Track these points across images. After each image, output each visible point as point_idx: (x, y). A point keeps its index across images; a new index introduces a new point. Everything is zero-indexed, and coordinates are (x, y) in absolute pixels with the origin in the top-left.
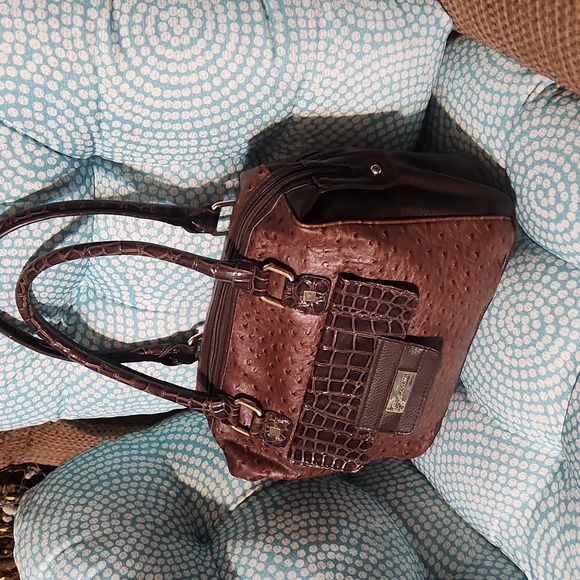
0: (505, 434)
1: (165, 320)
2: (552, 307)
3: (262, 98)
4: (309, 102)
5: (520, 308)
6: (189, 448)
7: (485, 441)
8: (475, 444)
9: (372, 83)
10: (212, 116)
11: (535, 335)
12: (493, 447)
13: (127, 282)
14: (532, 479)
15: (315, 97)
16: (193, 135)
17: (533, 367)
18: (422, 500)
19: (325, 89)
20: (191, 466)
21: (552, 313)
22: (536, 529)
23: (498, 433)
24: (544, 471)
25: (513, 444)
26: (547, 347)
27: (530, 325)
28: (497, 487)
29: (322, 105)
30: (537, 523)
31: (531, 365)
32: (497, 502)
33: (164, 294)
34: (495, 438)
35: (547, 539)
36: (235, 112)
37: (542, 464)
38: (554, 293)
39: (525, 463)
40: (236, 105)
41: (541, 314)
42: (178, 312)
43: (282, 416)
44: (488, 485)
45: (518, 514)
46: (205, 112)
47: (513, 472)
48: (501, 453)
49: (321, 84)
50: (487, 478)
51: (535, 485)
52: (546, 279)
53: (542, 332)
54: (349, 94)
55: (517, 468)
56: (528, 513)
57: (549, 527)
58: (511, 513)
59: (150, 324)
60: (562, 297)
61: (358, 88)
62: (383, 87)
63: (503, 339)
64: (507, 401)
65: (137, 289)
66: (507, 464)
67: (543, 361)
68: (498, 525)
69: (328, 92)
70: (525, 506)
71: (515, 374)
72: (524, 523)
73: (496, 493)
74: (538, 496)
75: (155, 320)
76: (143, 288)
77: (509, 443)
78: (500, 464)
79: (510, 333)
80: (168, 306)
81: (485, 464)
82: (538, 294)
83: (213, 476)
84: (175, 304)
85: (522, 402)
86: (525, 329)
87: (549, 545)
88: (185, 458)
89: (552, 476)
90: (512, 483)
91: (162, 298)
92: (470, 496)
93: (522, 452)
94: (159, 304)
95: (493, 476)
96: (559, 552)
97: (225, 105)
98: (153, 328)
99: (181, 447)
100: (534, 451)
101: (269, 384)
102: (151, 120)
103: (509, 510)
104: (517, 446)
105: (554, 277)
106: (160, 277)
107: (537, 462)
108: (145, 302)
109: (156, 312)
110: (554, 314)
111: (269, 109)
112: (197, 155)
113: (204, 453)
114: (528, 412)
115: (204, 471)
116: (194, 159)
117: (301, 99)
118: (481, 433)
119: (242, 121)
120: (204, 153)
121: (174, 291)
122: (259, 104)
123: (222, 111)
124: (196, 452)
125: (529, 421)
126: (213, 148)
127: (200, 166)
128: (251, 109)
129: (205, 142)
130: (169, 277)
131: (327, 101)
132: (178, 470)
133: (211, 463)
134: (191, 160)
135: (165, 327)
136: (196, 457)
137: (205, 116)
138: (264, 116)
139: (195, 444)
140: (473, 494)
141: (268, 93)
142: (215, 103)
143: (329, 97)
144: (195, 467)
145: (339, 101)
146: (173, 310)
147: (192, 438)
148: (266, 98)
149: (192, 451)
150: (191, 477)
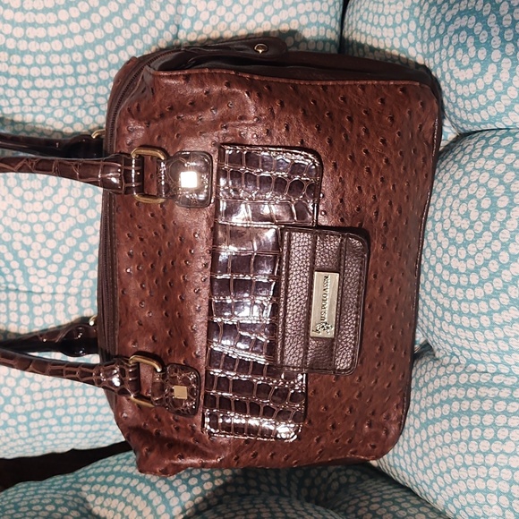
0: (483, 376)
1: (65, 302)
2: (500, 177)
3: (137, 11)
4: (193, 20)
5: (464, 195)
6: (110, 478)
7: (461, 393)
8: (449, 401)
10: (83, 32)
11: (486, 216)
12: (471, 396)
13: (15, 253)
15: (198, 13)
16: (65, 58)
17: (492, 258)
18: (402, 509)
20: (110, 496)
21: (501, 183)
23: (475, 377)
25: (494, 384)
26: (503, 225)
27: (479, 208)
28: (485, 446)
29: (208, 22)
31: (489, 257)
32: (488, 467)
33: (60, 268)
34: (472, 385)
36: (109, 28)
38: (500, 161)
39: (514, 404)
40: (109, 19)
41: (489, 190)
42: (80, 293)
43: (186, 368)
44: (473, 447)
46: (74, 27)
47: (501, 420)
48: (482, 400)
50: (471, 438)
52: (487, 152)
53: (493, 209)
54: (236, 6)
55: (505, 413)
58: (509, 477)
59: (47, 308)
60: (509, 162)
63: (453, 242)
64: (474, 322)
65: (28, 263)
66: (493, 412)
67: (503, 244)
68: (498, 504)
69: (212, 5)
71: (474, 279)
73: (485, 454)
75: (53, 302)
76: (35, 260)
77: (490, 385)
78: (482, 413)
79: (459, 230)
80: (68, 285)
81: (465, 421)
82: (482, 170)
83: (134, 504)
84: (76, 282)
85: (490, 313)
86: (474, 215)
88: (104, 489)
90: (502, 434)
91: (58, 275)
92: (454, 473)
93: (509, 391)
94: (57, 283)
95: (477, 433)
97: (96, 18)
98: (51, 313)
99: (101, 479)
101: (167, 326)
102: (15, 38)
104: (501, 386)
105: (497, 146)
106: (52, 244)
108: (41, 282)
109: (54, 294)
110: (504, 184)
111: (148, 27)
112: (77, 89)
113: (127, 481)
114: (501, 326)
115: (124, 500)
116: (75, 96)
117: (184, 16)
118: (455, 385)
119: (120, 41)
120: (84, 87)
121: (71, 264)
122: (135, 19)
123: (93, 26)
124: (117, 482)
125: (506, 339)
126: (93, 79)
127: (87, 110)
128: (127, 24)
129: (82, 69)
130: (61, 242)
131: (213, 17)
132: (93, 502)
133: (133, 490)
134: (72, 98)
135: (65, 310)
136: (117, 486)
137: (75, 31)
138: (144, 36)
139: (118, 474)
140: (458, 468)
141: (143, 5)
142: (84, 16)
143: (214, 12)
144: (114, 497)
145: (226, 16)
146: (74, 290)
147: (116, 469)
148: (142, 12)
149: (113, 481)
150: (109, 508)
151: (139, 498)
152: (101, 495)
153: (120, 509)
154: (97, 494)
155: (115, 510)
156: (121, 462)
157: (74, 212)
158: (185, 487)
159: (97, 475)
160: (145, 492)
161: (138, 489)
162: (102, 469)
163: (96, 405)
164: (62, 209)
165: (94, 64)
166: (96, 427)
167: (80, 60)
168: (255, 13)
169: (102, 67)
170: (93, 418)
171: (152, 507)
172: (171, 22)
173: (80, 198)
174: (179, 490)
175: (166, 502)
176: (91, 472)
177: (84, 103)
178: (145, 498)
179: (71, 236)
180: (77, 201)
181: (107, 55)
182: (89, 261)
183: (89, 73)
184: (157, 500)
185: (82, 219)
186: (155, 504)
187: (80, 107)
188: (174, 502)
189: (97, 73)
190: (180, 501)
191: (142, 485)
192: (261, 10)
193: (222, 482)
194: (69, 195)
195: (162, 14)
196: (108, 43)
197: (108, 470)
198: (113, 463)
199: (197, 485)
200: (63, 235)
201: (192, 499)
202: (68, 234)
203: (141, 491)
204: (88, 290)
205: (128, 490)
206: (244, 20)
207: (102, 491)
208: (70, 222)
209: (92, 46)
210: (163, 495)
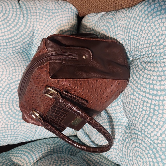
0: (111, 120)
1: (5, 105)
3: (22, 29)
4: (37, 31)
6: (18, 152)
9: (54, 24)
10: (8, 35)
12: (108, 125)
15: (39, 29)
16: (4, 41)
19: (41, 26)
22: (123, 147)
24: (123, 127)
30: (123, 144)
34: (108, 122)
35: (127, 148)
36: (15, 33)
37: (122, 125)
39: (117, 126)
40: (15, 31)
42: (9, 102)
45: (118, 144)
46: (6, 33)
48: (110, 126)
49: (39, 24)
51: (121, 132)
54: (48, 27)
55: (115, 128)
56: (120, 142)
57: (126, 144)
61: (50, 25)
62: (58, 25)
69: (42, 27)
70: (119, 140)
74: (122, 136)
84: (8, 99)
87: (127, 150)
89: (126, 128)
91: (3, 97)
93: (116, 123)
94: (3, 100)
96: (130, 150)
97: (12, 31)
99: (16, 152)
100: (120, 122)
104: (114, 122)
107: (121, 125)
109: (2, 102)
111: (26, 33)
112: (7, 49)
113: (22, 152)
114: (114, 107)
115: (21, 157)
116: (7, 51)
117: (35, 30)
118: (104, 122)
119: (18, 37)
120: (9, 48)
121: (6, 94)
122: (22, 31)
123: (11, 33)
124: (20, 153)
125: (115, 110)
126: (11, 46)
127: (10, 54)
128: (20, 32)
129: (8, 44)
130: (4, 89)
131: (42, 30)
132: (13, 158)
133: (24, 155)
134: (6, 51)
135: (5, 107)
136: (19, 154)
137: (6, 35)
138: (25, 35)
139: (20, 151)
141: (24, 27)
142: (8, 31)
143: (43, 29)
144: (18, 156)
145: (46, 30)
146: (7, 101)
147: (19, 149)
148: (24, 29)
149: (19, 153)
150: (17, 159)
151: (25, 156)
152: (15, 156)
153: (20, 160)
154: (14, 156)
155: (19, 160)
156: (21, 148)
157: (7, 81)
158: (37, 153)
159: (14, 151)
160: (27, 155)
161: (25, 154)
162: (16, 150)
163: (14, 132)
164: (4, 80)
165: (12, 43)
166: (14, 138)
167: (8, 42)
168: (53, 29)
169: (14, 43)
170: (13, 135)
171: (28, 158)
172: (32, 31)
173: (9, 77)
174: (36, 154)
175: (32, 157)
176: (13, 150)
177: (9, 52)
178: (27, 156)
179: (6, 87)
180: (8, 78)
181: (15, 40)
182: (11, 93)
183: (10, 45)
184: (30, 157)
185: (9, 82)
186: (29, 158)
187: (8, 53)
188: (34, 157)
189: (12, 45)
190: (36, 157)
191: (26, 153)
192: (55, 28)
193: (47, 151)
194: (6, 76)
195: (29, 29)
196: (15, 37)
197: (17, 150)
198: (19, 148)
199: (41, 152)
200: (4, 87)
201: (39, 156)
202: (6, 86)
203: (26, 155)
204: (11, 101)
205: (22, 155)
206: (51, 30)
207: (16, 155)
208: (6, 83)
209: (11, 38)
210: (31, 155)
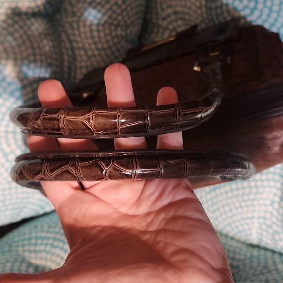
14: (272, 184)
20: (38, 251)
45: (270, 209)
68: (258, 222)
70: (273, 202)
72: (275, 213)
73: (252, 200)
83: (57, 253)
90: (261, 190)
95: (247, 191)
103: (263, 208)
115: (49, 252)
124: (39, 242)
132: (29, 257)
136: (40, 245)
139: (37, 238)
140: (236, 208)
147: (33, 235)
149: (36, 242)
155: (45, 259)
159: (22, 241)
161: (55, 244)
203: (58, 246)
205: (49, 246)
207: (32, 249)
